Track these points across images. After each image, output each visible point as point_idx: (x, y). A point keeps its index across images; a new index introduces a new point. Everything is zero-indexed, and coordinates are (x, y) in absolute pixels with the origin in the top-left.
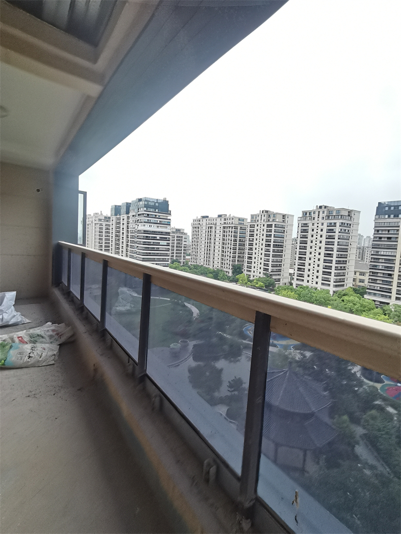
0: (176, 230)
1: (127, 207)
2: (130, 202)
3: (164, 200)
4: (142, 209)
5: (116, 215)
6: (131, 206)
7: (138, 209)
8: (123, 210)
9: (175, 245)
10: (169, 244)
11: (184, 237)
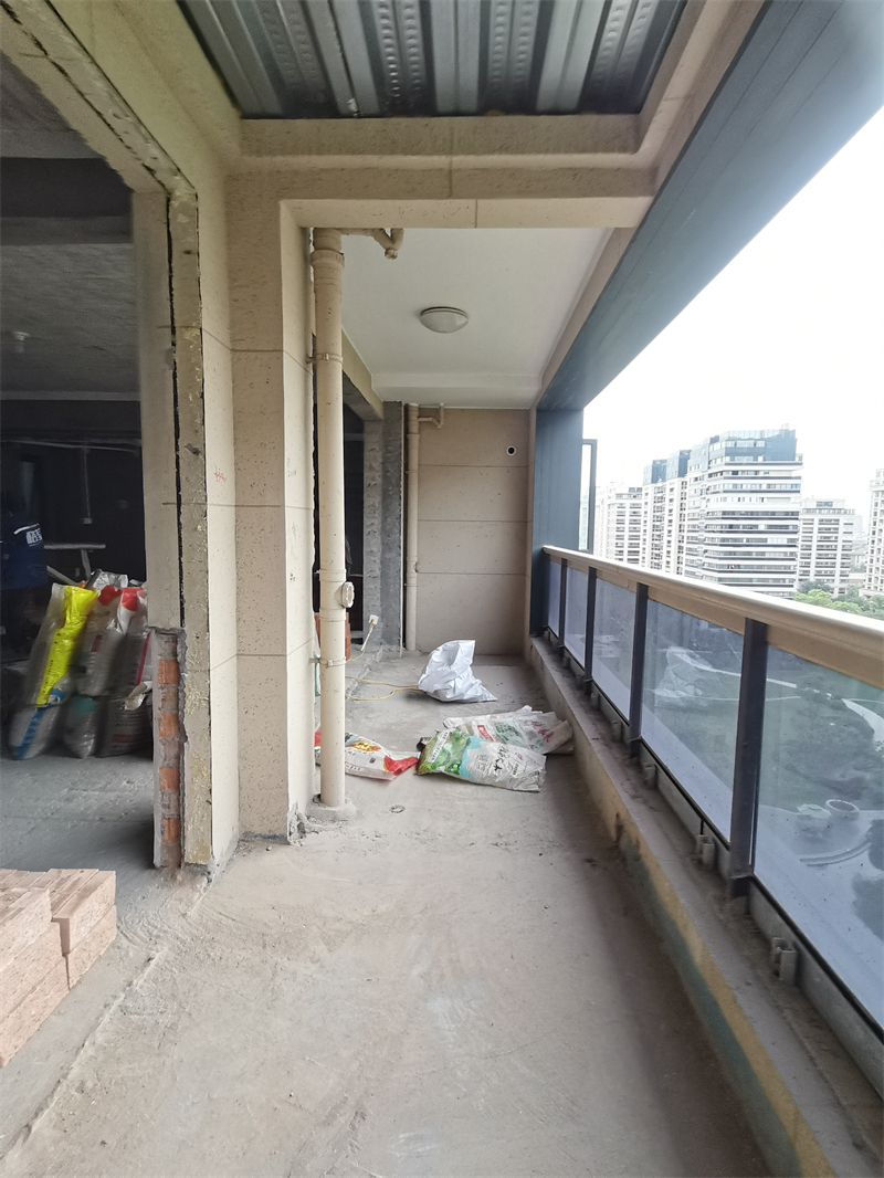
0: (819, 504)
1: (680, 460)
2: (690, 448)
3: (781, 431)
4: (719, 460)
5: (654, 480)
6: (692, 456)
7: (709, 462)
8: (672, 469)
9: (815, 544)
10: (794, 541)
11: (843, 519)
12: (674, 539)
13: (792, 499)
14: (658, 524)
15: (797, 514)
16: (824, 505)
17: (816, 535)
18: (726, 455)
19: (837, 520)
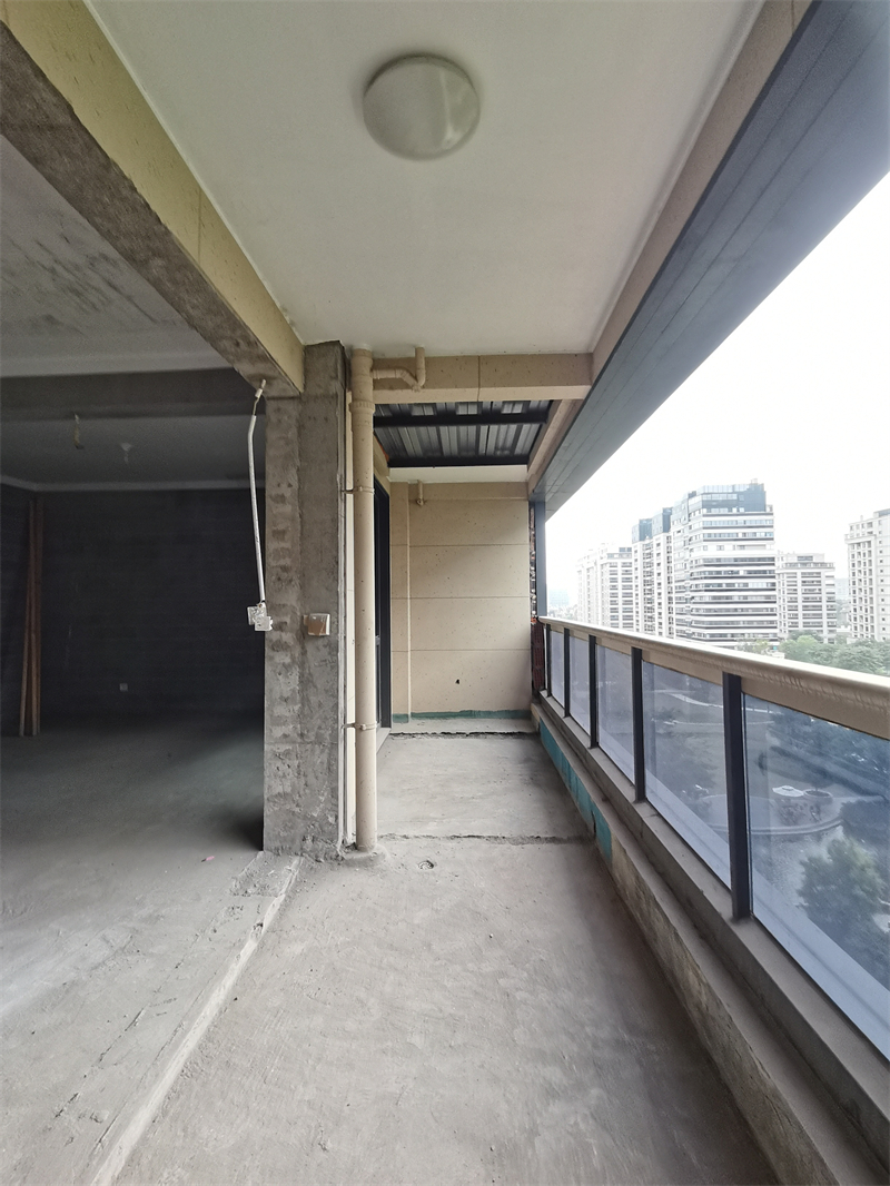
0: (801, 557)
1: (663, 517)
3: (751, 485)
4: (697, 513)
5: (642, 538)
7: (689, 515)
8: (657, 525)
9: (800, 597)
10: (774, 584)
11: (825, 573)
12: (664, 591)
13: (768, 547)
14: (648, 578)
15: (773, 559)
16: (805, 560)
17: (800, 588)
18: (703, 507)
19: (819, 573)
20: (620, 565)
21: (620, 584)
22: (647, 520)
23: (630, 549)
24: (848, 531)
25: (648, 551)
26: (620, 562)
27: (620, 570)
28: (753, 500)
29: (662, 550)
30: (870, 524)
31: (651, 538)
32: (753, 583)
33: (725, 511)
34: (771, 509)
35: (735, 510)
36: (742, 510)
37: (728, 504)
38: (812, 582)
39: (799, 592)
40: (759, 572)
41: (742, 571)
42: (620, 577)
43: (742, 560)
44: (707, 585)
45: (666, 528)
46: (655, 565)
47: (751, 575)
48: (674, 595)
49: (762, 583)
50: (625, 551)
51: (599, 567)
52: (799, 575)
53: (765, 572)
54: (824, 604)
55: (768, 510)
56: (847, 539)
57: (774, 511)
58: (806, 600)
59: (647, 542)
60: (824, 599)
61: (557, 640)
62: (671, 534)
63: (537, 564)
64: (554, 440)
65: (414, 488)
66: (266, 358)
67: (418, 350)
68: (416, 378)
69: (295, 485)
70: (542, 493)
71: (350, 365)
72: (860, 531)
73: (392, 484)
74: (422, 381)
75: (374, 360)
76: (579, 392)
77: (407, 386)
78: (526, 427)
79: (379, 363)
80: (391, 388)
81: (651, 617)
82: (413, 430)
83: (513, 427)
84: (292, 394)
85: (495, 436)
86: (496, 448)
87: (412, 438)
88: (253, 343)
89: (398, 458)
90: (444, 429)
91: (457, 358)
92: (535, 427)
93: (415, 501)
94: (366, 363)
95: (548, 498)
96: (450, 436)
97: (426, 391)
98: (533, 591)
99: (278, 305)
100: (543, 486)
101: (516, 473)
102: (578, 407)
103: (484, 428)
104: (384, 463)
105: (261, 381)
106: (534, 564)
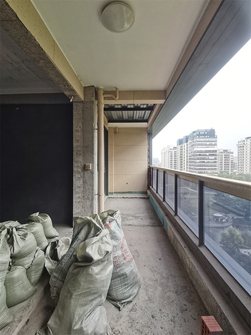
1: (186, 138)
2: (188, 135)
3: (211, 129)
7: (193, 138)
9: (223, 161)
10: (216, 158)
11: (231, 155)
12: (185, 159)
13: (215, 147)
14: (181, 156)
15: (216, 151)
16: (225, 151)
17: (223, 159)
18: (197, 136)
19: (229, 155)
20: (173, 152)
21: (173, 157)
22: (182, 139)
23: (176, 147)
24: (238, 143)
25: (181, 148)
26: (173, 151)
27: (173, 153)
28: (211, 134)
29: (186, 148)
30: (244, 141)
31: (183, 144)
32: (210, 157)
33: (203, 137)
34: (216, 136)
35: (206, 137)
36: (208, 137)
37: (204, 135)
38: (227, 157)
39: (223, 160)
40: (212, 154)
41: (207, 154)
42: (173, 155)
43: (208, 151)
44: (198, 158)
45: (187, 142)
46: (183, 152)
47: (210, 155)
48: (188, 161)
49: (213, 157)
50: (175, 148)
51: (167, 152)
52: (223, 155)
53: (214, 154)
54: (230, 163)
55: (216, 137)
56: (237, 145)
57: (217, 137)
58: (225, 162)
59: (181, 145)
60: (230, 162)
61: (155, 172)
62: (188, 143)
63: (150, 151)
64: (155, 115)
65: (115, 129)
66: (73, 90)
67: (116, 89)
68: (116, 97)
69: (82, 127)
70: (152, 131)
71: (97, 93)
72: (241, 143)
73: (109, 128)
74: (118, 98)
75: (104, 91)
76: (162, 101)
77: (113, 99)
78: (147, 111)
79: (105, 93)
80: (109, 100)
81: (182, 167)
82: (115, 112)
83: (144, 111)
84: (80, 101)
85: (138, 114)
86: (139, 118)
87: (115, 114)
88: (69, 86)
89: (111, 120)
90: (124, 112)
91: (127, 91)
92: (150, 111)
93: (115, 133)
94: (102, 92)
95: (153, 132)
96: (126, 114)
97: (119, 101)
98: (148, 158)
99: (76, 74)
100: (152, 128)
101: (144, 125)
102: (162, 106)
103: (135, 112)
104: (107, 121)
105: (72, 97)
106: (149, 151)
